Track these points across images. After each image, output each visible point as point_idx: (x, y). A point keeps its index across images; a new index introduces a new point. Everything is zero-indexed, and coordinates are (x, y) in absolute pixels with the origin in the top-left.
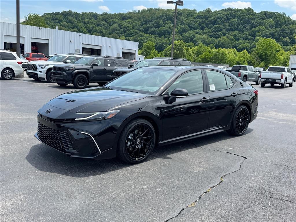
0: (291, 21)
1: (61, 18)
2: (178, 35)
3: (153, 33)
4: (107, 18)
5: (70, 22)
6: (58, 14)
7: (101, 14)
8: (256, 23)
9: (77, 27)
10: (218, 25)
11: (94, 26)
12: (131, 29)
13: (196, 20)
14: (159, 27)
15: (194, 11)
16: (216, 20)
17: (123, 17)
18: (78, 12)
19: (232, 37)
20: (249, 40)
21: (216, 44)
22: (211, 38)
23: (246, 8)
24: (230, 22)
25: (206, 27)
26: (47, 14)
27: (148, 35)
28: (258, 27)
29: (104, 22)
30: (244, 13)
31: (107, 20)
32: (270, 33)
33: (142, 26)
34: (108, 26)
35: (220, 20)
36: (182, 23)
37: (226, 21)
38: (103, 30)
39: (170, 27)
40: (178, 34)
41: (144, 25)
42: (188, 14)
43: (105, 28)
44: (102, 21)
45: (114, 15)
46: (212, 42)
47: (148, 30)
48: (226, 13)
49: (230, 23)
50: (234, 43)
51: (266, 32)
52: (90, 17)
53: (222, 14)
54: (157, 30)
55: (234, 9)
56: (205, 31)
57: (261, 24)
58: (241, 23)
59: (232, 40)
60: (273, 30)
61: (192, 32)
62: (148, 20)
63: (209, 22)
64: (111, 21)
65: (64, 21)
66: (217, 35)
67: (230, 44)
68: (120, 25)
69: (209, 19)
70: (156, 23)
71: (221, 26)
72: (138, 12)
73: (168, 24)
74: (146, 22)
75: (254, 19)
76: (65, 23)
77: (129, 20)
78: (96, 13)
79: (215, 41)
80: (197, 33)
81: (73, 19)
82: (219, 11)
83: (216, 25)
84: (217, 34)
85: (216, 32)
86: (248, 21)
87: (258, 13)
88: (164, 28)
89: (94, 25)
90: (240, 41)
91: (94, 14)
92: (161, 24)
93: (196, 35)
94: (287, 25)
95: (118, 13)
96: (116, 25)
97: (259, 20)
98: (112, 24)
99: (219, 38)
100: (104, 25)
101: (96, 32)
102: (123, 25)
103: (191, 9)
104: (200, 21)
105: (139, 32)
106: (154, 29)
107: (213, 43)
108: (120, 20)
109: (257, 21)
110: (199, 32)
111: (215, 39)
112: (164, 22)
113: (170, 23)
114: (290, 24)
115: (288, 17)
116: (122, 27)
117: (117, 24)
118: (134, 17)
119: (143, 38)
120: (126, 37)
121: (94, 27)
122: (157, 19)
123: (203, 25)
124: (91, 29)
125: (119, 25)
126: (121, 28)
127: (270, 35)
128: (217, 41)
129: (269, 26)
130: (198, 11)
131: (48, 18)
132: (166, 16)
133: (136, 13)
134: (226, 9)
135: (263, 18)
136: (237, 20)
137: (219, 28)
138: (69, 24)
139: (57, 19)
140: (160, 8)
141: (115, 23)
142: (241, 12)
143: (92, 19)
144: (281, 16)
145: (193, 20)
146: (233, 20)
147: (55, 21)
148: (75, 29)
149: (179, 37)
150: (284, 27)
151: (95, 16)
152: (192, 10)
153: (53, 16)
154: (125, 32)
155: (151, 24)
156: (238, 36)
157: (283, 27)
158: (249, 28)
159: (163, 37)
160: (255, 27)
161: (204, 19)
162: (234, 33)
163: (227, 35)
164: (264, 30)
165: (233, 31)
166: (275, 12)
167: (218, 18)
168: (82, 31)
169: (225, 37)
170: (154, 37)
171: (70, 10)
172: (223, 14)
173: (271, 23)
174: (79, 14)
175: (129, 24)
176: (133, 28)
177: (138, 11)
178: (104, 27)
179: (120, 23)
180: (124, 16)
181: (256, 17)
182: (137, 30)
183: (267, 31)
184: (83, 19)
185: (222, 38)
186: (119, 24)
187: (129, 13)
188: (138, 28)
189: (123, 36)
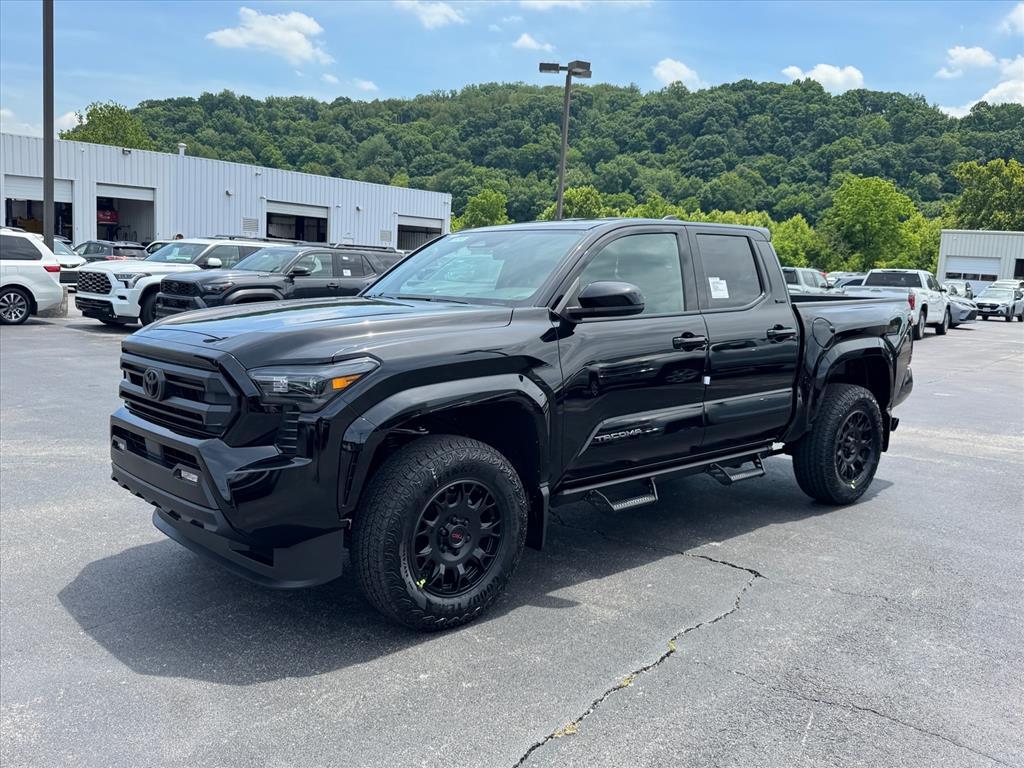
0: (943, 122)
1: (199, 116)
2: (581, 169)
3: (500, 163)
4: (351, 116)
5: (227, 128)
6: (187, 102)
7: (329, 103)
8: (833, 127)
9: (250, 146)
10: (709, 137)
11: (307, 141)
12: (428, 151)
13: (640, 119)
14: (519, 142)
15: (633, 90)
16: (705, 120)
17: (403, 112)
18: (255, 97)
19: (757, 175)
20: (811, 182)
21: (706, 198)
22: (688, 177)
23: (799, 81)
24: (748, 125)
25: (671, 144)
26: (152, 104)
27: (483, 169)
28: (837, 142)
29: (340, 129)
30: (794, 97)
31: (350, 121)
32: (879, 160)
33: (463, 140)
34: (352, 142)
35: (717, 121)
36: (595, 131)
37: (736, 123)
38: (338, 154)
39: (554, 144)
40: (582, 164)
41: (471, 138)
42: (612, 103)
43: (344, 147)
44: (332, 126)
45: (374, 107)
46: (691, 191)
47: (483, 154)
48: (734, 97)
49: (750, 130)
50: (764, 192)
51: (866, 156)
52: (295, 113)
53: (722, 101)
54: (515, 153)
55: (759, 83)
56: (667, 156)
57: (850, 130)
58: (785, 127)
59: (758, 183)
60: (888, 150)
61: (628, 159)
62: (482, 122)
63: (680, 125)
64: (362, 126)
65: (208, 127)
66: (706, 169)
67: (750, 198)
68: (393, 137)
69: (680, 117)
70: (508, 131)
71: (719, 138)
72: (450, 96)
73: (548, 134)
74: (477, 129)
75: (826, 114)
76: (211, 131)
77: (422, 121)
78: (313, 100)
79: (700, 187)
80: (643, 162)
81: (239, 119)
82: (711, 91)
83: (704, 134)
84: (708, 166)
85: (702, 159)
86: (806, 123)
87: (838, 97)
88: (537, 146)
89: (309, 136)
90: (783, 186)
91: (308, 104)
92: (526, 133)
93: (639, 168)
94: (931, 134)
95: (387, 99)
96: (378, 139)
97: (842, 118)
98: (365, 135)
99: (714, 176)
100: (340, 139)
101: (313, 160)
102: (401, 138)
103: (621, 86)
104: (651, 122)
105: (454, 159)
106: (502, 150)
107: (694, 195)
108: (394, 120)
109: (835, 120)
110: (648, 159)
111: (701, 181)
112: (536, 129)
113: (556, 130)
114: (941, 132)
115: (935, 107)
116: (400, 146)
117: (381, 135)
118: (439, 111)
119: (467, 180)
120: (411, 177)
121: (306, 146)
122: (514, 117)
123: (662, 135)
124: (296, 150)
125: (388, 137)
126: (396, 148)
127: (878, 166)
128: (706, 186)
129: (873, 137)
130: (644, 93)
131: (156, 117)
132: (542, 108)
133: (445, 99)
134: (733, 84)
135: (854, 113)
136: (772, 120)
137: (713, 144)
138: (223, 134)
139: (183, 119)
140: (521, 83)
141: (377, 132)
142: (782, 92)
143: (300, 119)
144: (912, 104)
145: (631, 121)
146: (757, 118)
147: (177, 125)
148: (246, 152)
149: (586, 175)
150: (922, 139)
151: (310, 109)
152: (625, 90)
153: (170, 110)
154: (409, 161)
155: (494, 134)
156: (775, 170)
157: (918, 140)
158: (809, 145)
159: (533, 175)
160: (829, 141)
161: (665, 118)
162: (761, 161)
163: (740, 167)
164: (859, 149)
165: (760, 153)
166: (892, 92)
167: (711, 113)
168: (269, 159)
169: (733, 175)
170: (504, 175)
171: (226, 91)
172: (726, 102)
173: (880, 128)
174: (258, 104)
175: (422, 133)
176: (435, 147)
177: (451, 91)
178: (339, 145)
179: (394, 133)
180: (405, 108)
181: (830, 107)
182: (449, 153)
183: (866, 152)
184: (271, 118)
185: (723, 177)
186: (390, 136)
187: (422, 100)
188: (450, 146)
189: (403, 172)
